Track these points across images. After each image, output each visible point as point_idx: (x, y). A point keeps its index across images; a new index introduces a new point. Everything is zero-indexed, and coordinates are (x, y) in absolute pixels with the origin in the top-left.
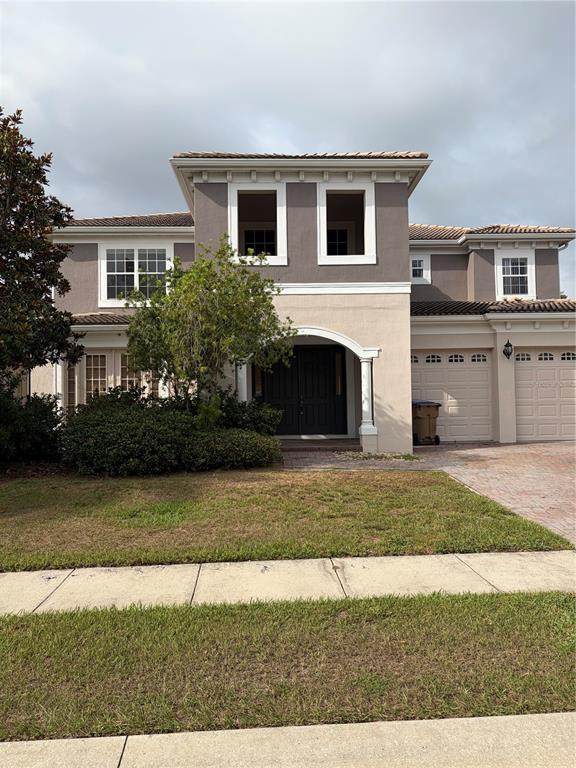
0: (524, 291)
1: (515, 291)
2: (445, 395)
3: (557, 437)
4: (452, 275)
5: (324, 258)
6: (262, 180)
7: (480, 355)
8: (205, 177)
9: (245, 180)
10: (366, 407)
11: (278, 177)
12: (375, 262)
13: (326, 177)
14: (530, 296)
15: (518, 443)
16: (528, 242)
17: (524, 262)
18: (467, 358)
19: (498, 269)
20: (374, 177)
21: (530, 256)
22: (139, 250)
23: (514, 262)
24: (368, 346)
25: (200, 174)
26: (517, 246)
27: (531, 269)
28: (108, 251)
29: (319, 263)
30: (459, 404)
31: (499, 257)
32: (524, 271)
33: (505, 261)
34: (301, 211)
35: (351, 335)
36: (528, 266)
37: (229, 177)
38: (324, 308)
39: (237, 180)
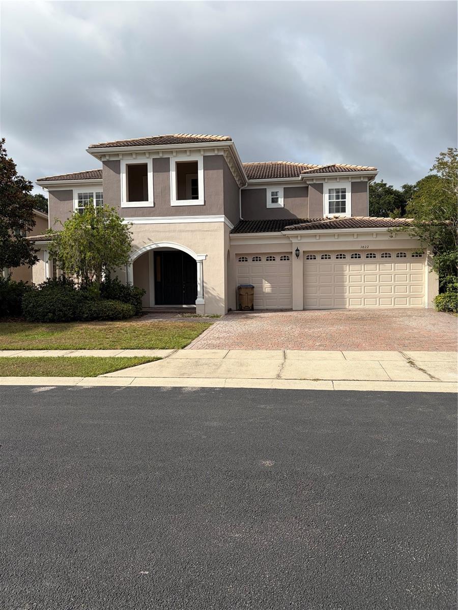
0: (344, 210)
1: (337, 211)
2: (264, 281)
3: (331, 307)
4: (298, 200)
5: (174, 202)
6: (139, 157)
7: (285, 257)
8: (107, 158)
9: (129, 158)
10: (199, 289)
11: (147, 155)
12: (203, 204)
13: (174, 154)
14: (347, 215)
15: (304, 310)
16: (346, 178)
17: (344, 191)
18: (278, 258)
19: (326, 197)
20: (202, 153)
21: (348, 187)
22: (96, 193)
23: (337, 191)
24: (200, 253)
25: (104, 156)
26: (338, 180)
27: (348, 195)
28: (78, 194)
29: (172, 205)
30: (272, 287)
31: (326, 188)
32: (344, 197)
33: (330, 191)
34: (161, 175)
35: (190, 247)
36: (347, 194)
37: (121, 157)
38: (174, 231)
39: (125, 158)
